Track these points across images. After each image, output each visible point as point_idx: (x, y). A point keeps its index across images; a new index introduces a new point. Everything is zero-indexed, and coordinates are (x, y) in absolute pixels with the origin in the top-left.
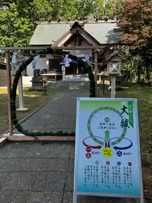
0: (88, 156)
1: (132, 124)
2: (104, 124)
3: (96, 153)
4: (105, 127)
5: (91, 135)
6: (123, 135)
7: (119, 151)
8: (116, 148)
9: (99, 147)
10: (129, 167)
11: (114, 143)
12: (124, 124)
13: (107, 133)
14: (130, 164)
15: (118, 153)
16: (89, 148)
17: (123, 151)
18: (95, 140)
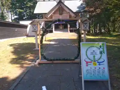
0: (87, 65)
1: (104, 53)
2: (92, 53)
3: (90, 64)
4: (93, 54)
5: (88, 57)
6: (101, 57)
7: (100, 63)
8: (98, 62)
9: (91, 62)
10: (104, 69)
11: (97, 60)
12: (101, 53)
13: (94, 56)
14: (104, 68)
15: (99, 64)
16: (87, 63)
17: (101, 63)
18: (89, 59)
